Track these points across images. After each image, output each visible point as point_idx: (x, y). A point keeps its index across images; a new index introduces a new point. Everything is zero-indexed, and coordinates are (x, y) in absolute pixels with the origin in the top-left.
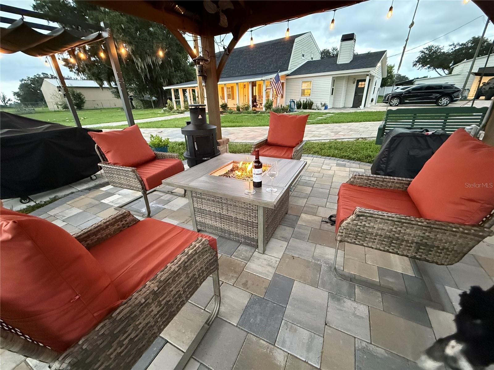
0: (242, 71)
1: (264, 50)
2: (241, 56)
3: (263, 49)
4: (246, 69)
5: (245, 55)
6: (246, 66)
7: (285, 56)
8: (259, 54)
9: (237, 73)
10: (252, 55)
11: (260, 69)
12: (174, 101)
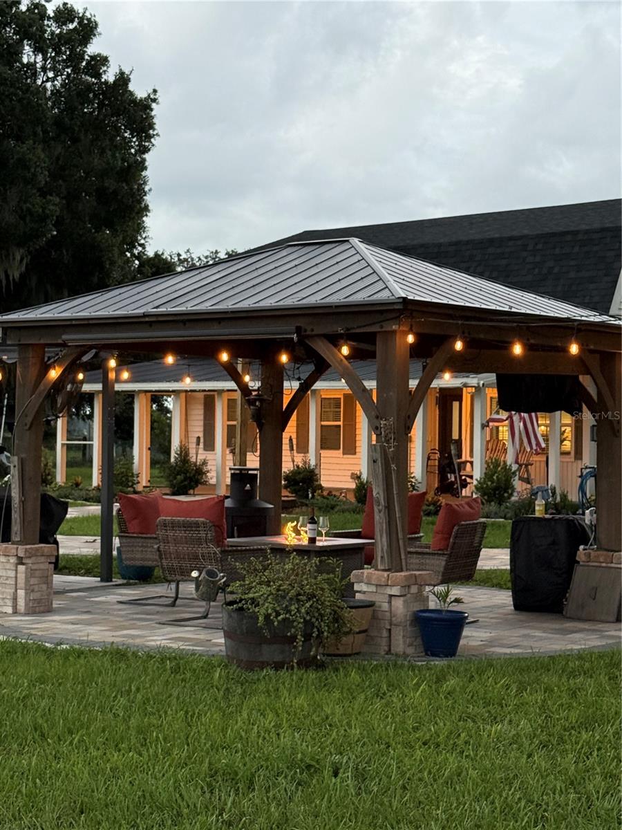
7: (592, 286)
12: (63, 445)
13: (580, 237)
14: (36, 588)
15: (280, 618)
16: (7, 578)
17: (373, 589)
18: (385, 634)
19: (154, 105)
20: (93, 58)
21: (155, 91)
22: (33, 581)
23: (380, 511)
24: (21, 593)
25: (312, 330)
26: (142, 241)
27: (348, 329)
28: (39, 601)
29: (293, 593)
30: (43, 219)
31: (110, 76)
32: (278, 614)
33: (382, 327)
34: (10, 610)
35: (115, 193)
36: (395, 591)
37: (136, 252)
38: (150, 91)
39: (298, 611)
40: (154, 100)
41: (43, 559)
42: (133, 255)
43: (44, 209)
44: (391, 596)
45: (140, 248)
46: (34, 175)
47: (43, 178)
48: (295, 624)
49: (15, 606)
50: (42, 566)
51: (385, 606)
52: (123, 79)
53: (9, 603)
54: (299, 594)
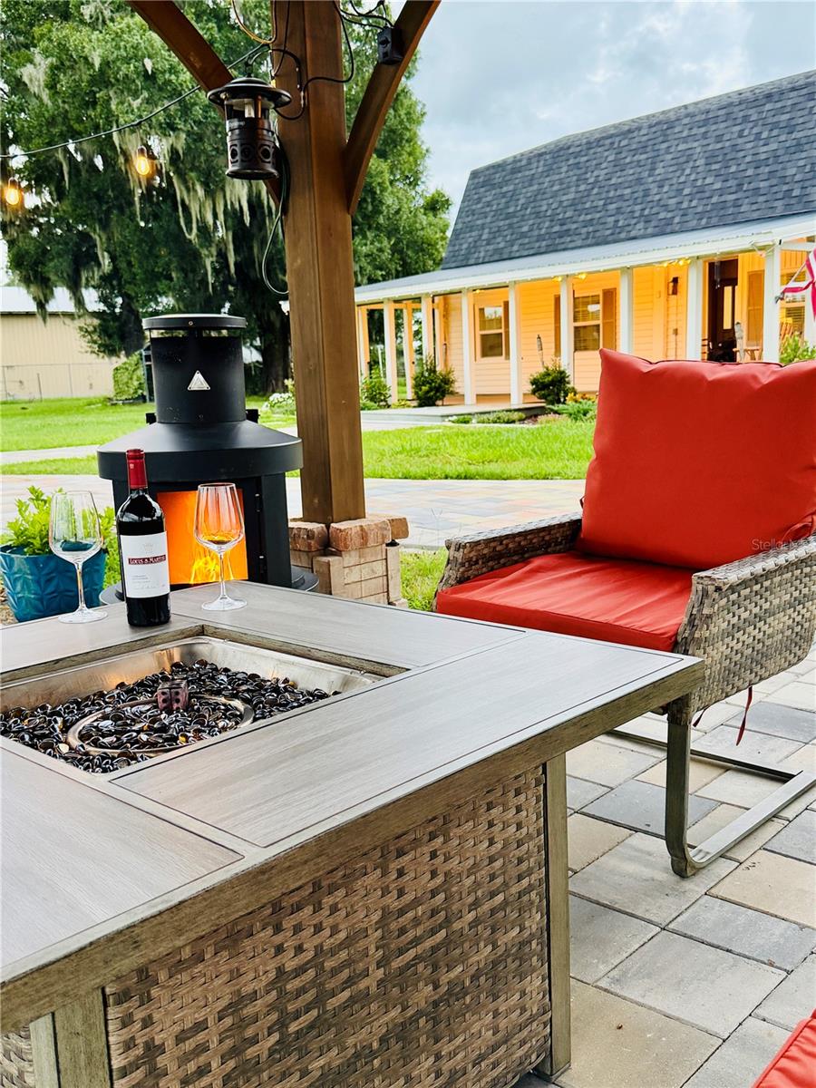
0: (662, 215)
1: (782, 111)
2: (664, 146)
3: (779, 105)
4: (685, 205)
5: (685, 140)
6: (687, 191)
8: (755, 131)
9: (641, 225)
10: (719, 139)
11: (761, 199)
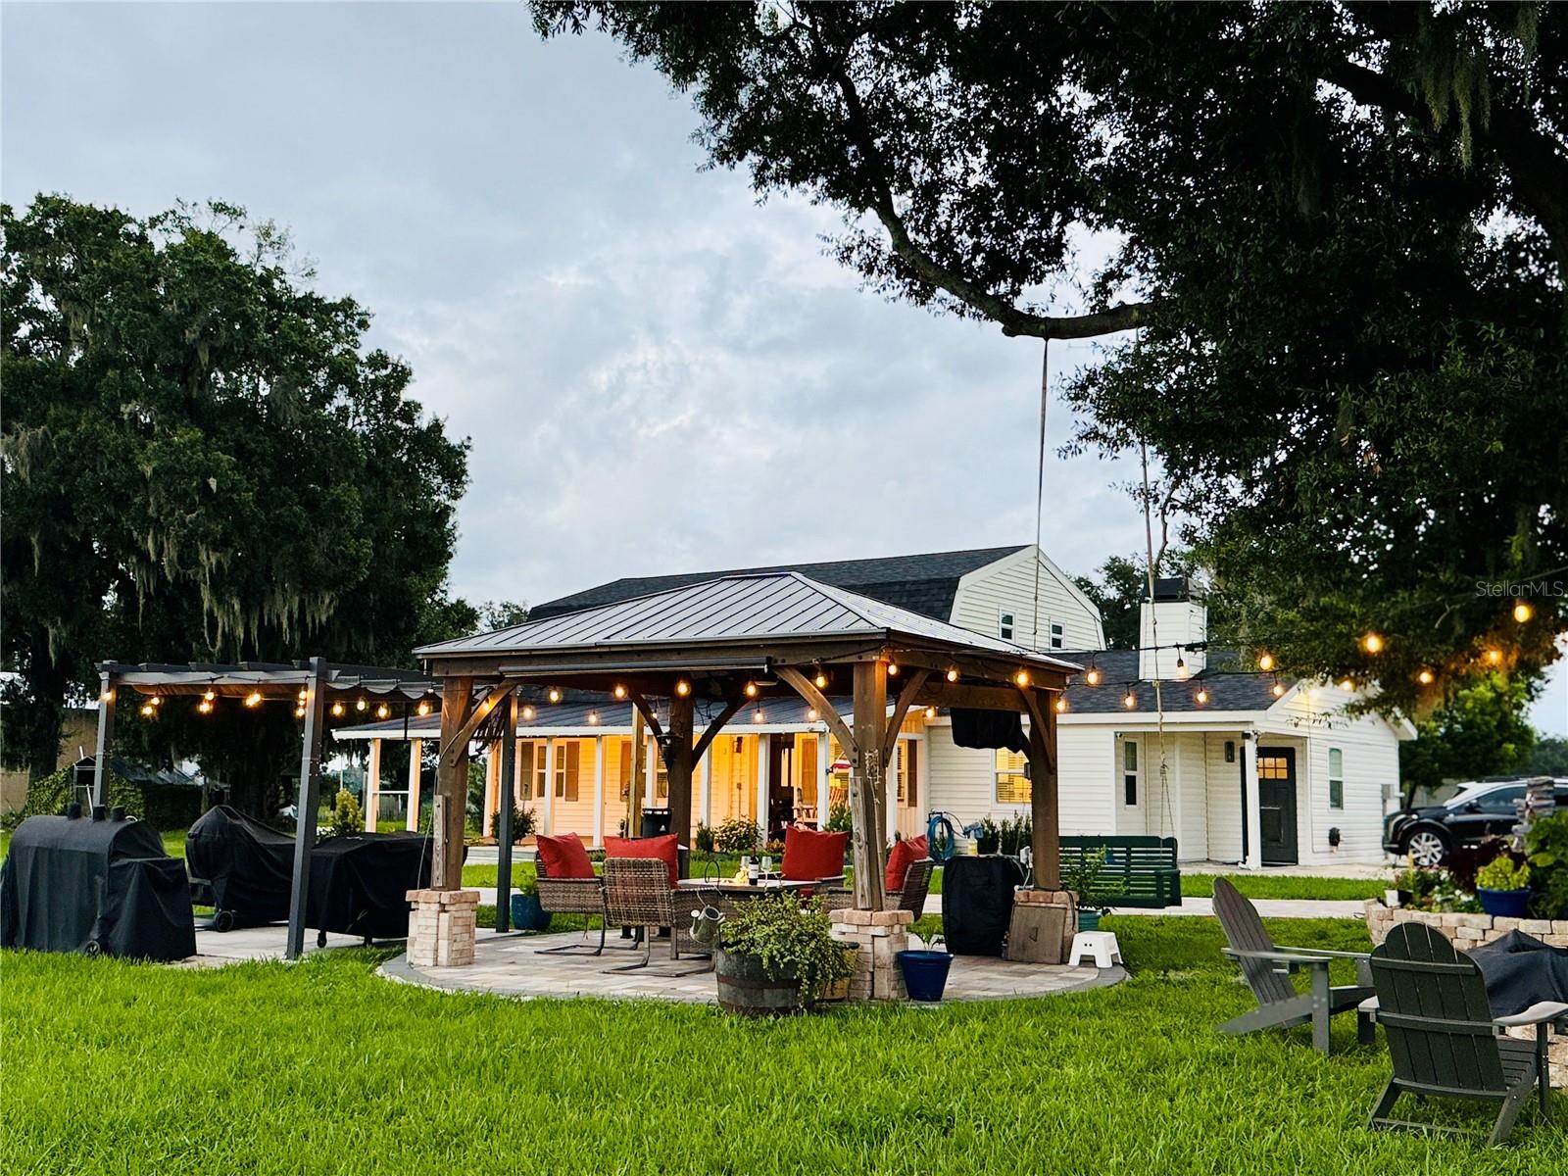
12: (375, 794)
13: (908, 587)
14: (458, 937)
15: (785, 960)
16: (427, 927)
17: (854, 929)
18: (868, 977)
19: (467, 452)
20: (406, 404)
21: (469, 438)
22: (456, 930)
23: (860, 847)
24: (443, 944)
25: (784, 661)
26: (444, 588)
27: (824, 660)
28: (461, 951)
29: (794, 933)
30: (355, 562)
31: (423, 422)
32: (783, 957)
33: (861, 658)
34: (430, 963)
35: (426, 537)
36: (880, 931)
37: (437, 598)
38: (465, 438)
39: (803, 953)
40: (468, 447)
41: (466, 906)
42: (433, 600)
43: (357, 552)
44: (873, 936)
45: (442, 595)
46: (349, 518)
47: (357, 519)
48: (800, 966)
49: (436, 959)
50: (465, 914)
51: (868, 948)
52: (437, 427)
53: (430, 954)
54: (801, 934)
